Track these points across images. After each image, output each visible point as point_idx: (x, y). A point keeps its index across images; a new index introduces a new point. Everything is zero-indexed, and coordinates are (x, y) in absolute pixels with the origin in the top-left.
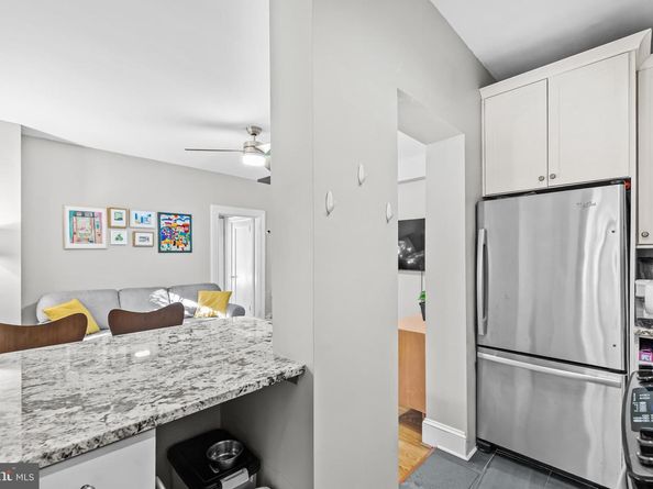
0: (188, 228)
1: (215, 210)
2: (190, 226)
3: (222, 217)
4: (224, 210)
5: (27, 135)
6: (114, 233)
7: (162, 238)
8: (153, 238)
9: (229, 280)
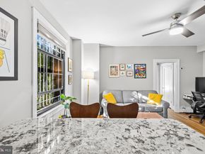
0: (145, 69)
1: (155, 61)
2: (145, 68)
3: (158, 64)
4: (159, 61)
5: (101, 47)
6: (121, 72)
7: (135, 73)
8: (133, 73)
9: (161, 89)
